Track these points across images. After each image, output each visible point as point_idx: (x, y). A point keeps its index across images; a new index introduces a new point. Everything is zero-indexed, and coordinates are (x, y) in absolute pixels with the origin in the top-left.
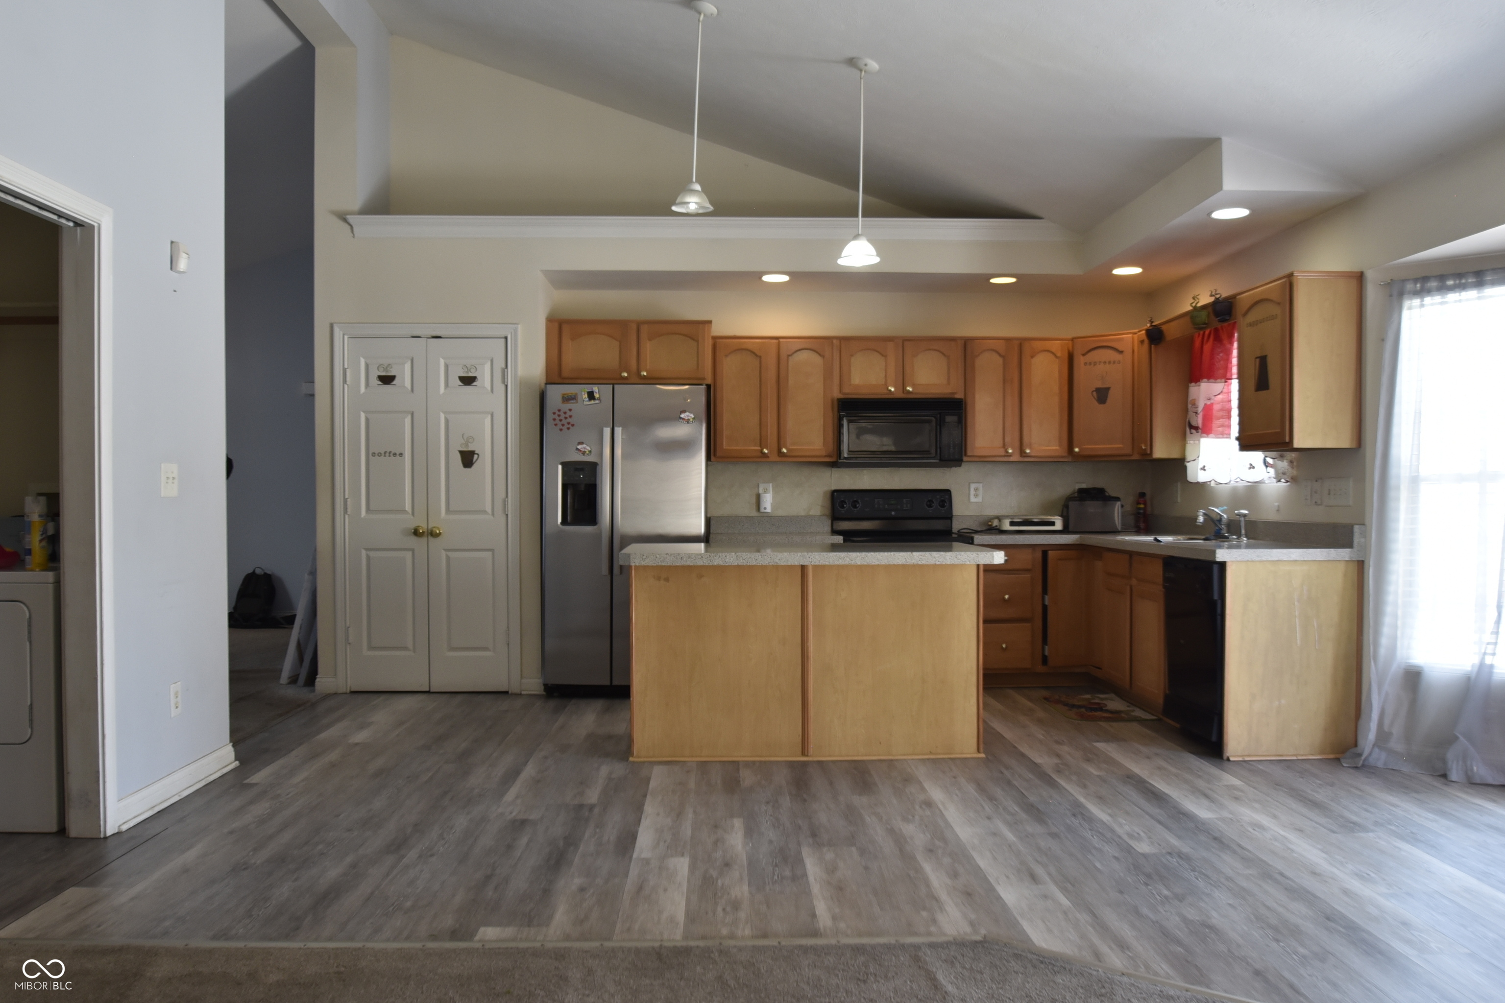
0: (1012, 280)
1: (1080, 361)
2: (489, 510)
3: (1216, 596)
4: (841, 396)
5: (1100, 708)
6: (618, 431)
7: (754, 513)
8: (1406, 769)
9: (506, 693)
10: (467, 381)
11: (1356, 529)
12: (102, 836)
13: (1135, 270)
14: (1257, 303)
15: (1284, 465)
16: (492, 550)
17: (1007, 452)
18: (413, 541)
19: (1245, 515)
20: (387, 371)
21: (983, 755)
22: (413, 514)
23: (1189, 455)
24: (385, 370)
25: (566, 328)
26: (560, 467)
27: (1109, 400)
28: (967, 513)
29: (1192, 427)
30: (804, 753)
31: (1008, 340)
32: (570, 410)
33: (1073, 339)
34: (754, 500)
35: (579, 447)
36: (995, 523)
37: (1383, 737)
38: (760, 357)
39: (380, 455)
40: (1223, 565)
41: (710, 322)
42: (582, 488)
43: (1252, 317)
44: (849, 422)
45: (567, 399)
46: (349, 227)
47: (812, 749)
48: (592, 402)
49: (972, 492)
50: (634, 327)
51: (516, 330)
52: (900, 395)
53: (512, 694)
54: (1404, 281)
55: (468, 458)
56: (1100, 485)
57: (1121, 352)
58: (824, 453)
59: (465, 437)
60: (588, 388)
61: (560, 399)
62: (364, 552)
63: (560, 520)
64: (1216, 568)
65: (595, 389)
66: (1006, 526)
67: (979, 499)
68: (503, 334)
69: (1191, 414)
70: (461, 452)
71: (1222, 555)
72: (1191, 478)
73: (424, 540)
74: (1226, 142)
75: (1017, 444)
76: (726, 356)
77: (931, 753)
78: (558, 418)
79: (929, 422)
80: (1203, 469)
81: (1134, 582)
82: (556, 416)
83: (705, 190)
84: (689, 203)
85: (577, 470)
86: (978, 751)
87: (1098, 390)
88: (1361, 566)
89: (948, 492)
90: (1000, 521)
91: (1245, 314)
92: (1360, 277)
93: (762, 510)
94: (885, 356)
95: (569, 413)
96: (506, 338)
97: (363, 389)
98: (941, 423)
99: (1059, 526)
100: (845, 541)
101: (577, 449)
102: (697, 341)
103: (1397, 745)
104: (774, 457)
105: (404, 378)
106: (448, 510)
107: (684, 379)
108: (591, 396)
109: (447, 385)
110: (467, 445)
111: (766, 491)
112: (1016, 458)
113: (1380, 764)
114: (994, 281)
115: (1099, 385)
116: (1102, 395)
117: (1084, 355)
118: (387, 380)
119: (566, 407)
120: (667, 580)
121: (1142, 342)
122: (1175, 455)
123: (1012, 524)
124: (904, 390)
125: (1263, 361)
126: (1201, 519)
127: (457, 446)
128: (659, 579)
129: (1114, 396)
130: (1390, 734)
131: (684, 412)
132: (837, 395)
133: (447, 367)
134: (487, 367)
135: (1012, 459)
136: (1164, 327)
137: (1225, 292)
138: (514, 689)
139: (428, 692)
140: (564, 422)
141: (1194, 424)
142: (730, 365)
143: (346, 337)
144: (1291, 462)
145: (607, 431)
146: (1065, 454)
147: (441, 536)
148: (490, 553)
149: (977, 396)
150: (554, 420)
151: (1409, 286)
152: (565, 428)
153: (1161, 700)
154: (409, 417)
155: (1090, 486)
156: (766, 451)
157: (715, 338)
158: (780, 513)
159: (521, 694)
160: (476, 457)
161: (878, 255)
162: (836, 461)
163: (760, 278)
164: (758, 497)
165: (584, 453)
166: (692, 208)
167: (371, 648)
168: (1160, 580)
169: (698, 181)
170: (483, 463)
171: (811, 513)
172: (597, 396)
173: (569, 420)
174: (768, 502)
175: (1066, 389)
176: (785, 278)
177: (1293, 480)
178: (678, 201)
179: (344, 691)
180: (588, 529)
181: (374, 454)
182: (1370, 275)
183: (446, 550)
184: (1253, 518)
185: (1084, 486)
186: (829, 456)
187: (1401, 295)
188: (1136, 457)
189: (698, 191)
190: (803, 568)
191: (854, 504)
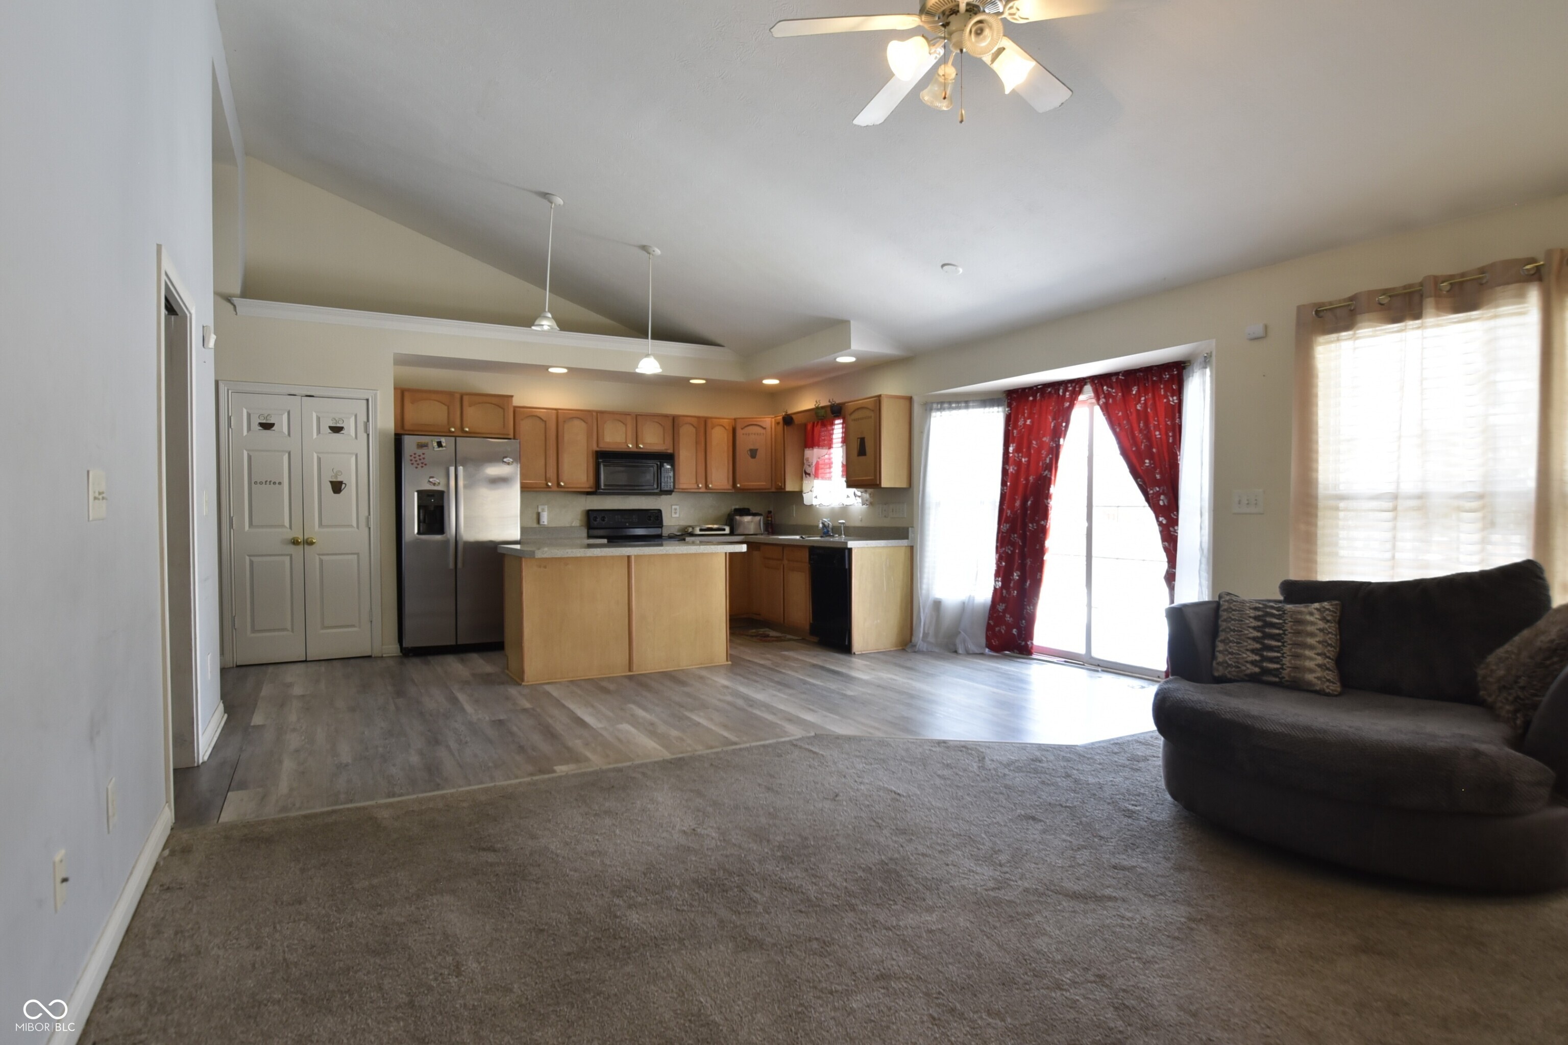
0: (703, 382)
1: (739, 432)
2: (355, 524)
3: (847, 567)
4: (598, 449)
5: (768, 636)
6: (461, 469)
7: (535, 525)
8: (937, 650)
9: (370, 657)
10: (336, 430)
11: (910, 529)
12: (196, 765)
13: (775, 382)
14: (858, 409)
15: (867, 496)
16: (358, 554)
17: (698, 486)
18: (292, 549)
19: (843, 523)
20: (267, 420)
21: (730, 663)
22: (291, 528)
23: (806, 488)
24: (266, 418)
25: (407, 394)
26: (416, 494)
27: (757, 457)
28: (670, 524)
29: (806, 473)
30: (630, 670)
31: (698, 418)
32: (423, 454)
33: (735, 419)
34: (535, 516)
35: (431, 480)
36: (690, 530)
37: (926, 635)
38: (545, 422)
39: (261, 483)
40: (850, 550)
41: (512, 396)
42: (432, 508)
43: (855, 416)
44: (605, 466)
45: (421, 446)
46: (232, 307)
47: (635, 668)
48: (441, 449)
49: (673, 511)
50: (458, 396)
51: (376, 395)
52: (635, 450)
53: (375, 657)
54: (932, 403)
55: (337, 487)
56: (746, 506)
57: (764, 428)
58: (588, 486)
59: (335, 471)
60: (437, 439)
61: (415, 446)
62: (247, 558)
63: (416, 531)
64: (847, 551)
65: (443, 440)
66: (698, 532)
67: (677, 515)
68: (366, 397)
69: (806, 467)
70: (331, 482)
71: (851, 544)
72: (805, 503)
73: (301, 547)
74: (852, 322)
75: (704, 481)
76: (522, 420)
77: (701, 664)
78: (414, 459)
79: (652, 466)
80: (816, 497)
81: (786, 562)
82: (412, 458)
83: (555, 318)
84: (543, 325)
85: (429, 496)
86: (727, 660)
87: (751, 450)
88: (912, 548)
89: (660, 511)
90: (693, 528)
91: (851, 414)
92: (910, 399)
93: (541, 523)
94: (626, 425)
95: (423, 456)
96: (368, 400)
97: (245, 433)
98: (660, 467)
99: (727, 531)
100: (608, 542)
101: (429, 481)
102: (503, 409)
103: (931, 639)
104: (555, 488)
105: (282, 424)
106: (321, 524)
107: (495, 434)
108: (440, 444)
109: (319, 432)
110: (336, 477)
111: (543, 510)
112: (703, 490)
113: (925, 650)
114: (692, 381)
115: (752, 447)
116: (753, 453)
117: (742, 429)
118: (267, 426)
119: (420, 452)
120: (545, 567)
121: (778, 423)
122: (797, 489)
123: (701, 530)
124: (637, 446)
125: (862, 441)
126: (821, 525)
127: (327, 478)
128: (540, 567)
129: (761, 454)
130: (928, 634)
131: (506, 457)
132: (595, 448)
133: (318, 419)
134: (352, 420)
135: (701, 491)
136: (794, 416)
137: (838, 400)
138: (376, 653)
139: (306, 661)
140: (419, 462)
141: (808, 471)
142: (525, 426)
143: (230, 392)
144: (870, 494)
145: (452, 469)
146: (730, 488)
147: (314, 546)
148: (356, 556)
149: (681, 452)
150: (411, 460)
151: (935, 406)
152: (419, 467)
153: (808, 627)
154: (287, 455)
155: (742, 507)
156: (550, 484)
157: (515, 408)
158: (553, 525)
159: (382, 657)
160: (343, 486)
161: (661, 368)
162: (595, 490)
163: (547, 370)
164: (538, 515)
165: (434, 484)
166: (546, 328)
167: (254, 630)
168: (807, 560)
169: (549, 311)
170: (350, 490)
171: (573, 525)
172: (444, 444)
173: (422, 461)
174: (545, 519)
175: (731, 449)
176: (565, 371)
177: (871, 504)
178: (536, 323)
179: (231, 666)
180: (438, 537)
181: (256, 483)
182: (915, 398)
183: (319, 555)
184: (847, 524)
185: (737, 507)
186: (591, 488)
187: (931, 410)
188: (773, 490)
189: (549, 318)
190: (629, 557)
191: (603, 519)
